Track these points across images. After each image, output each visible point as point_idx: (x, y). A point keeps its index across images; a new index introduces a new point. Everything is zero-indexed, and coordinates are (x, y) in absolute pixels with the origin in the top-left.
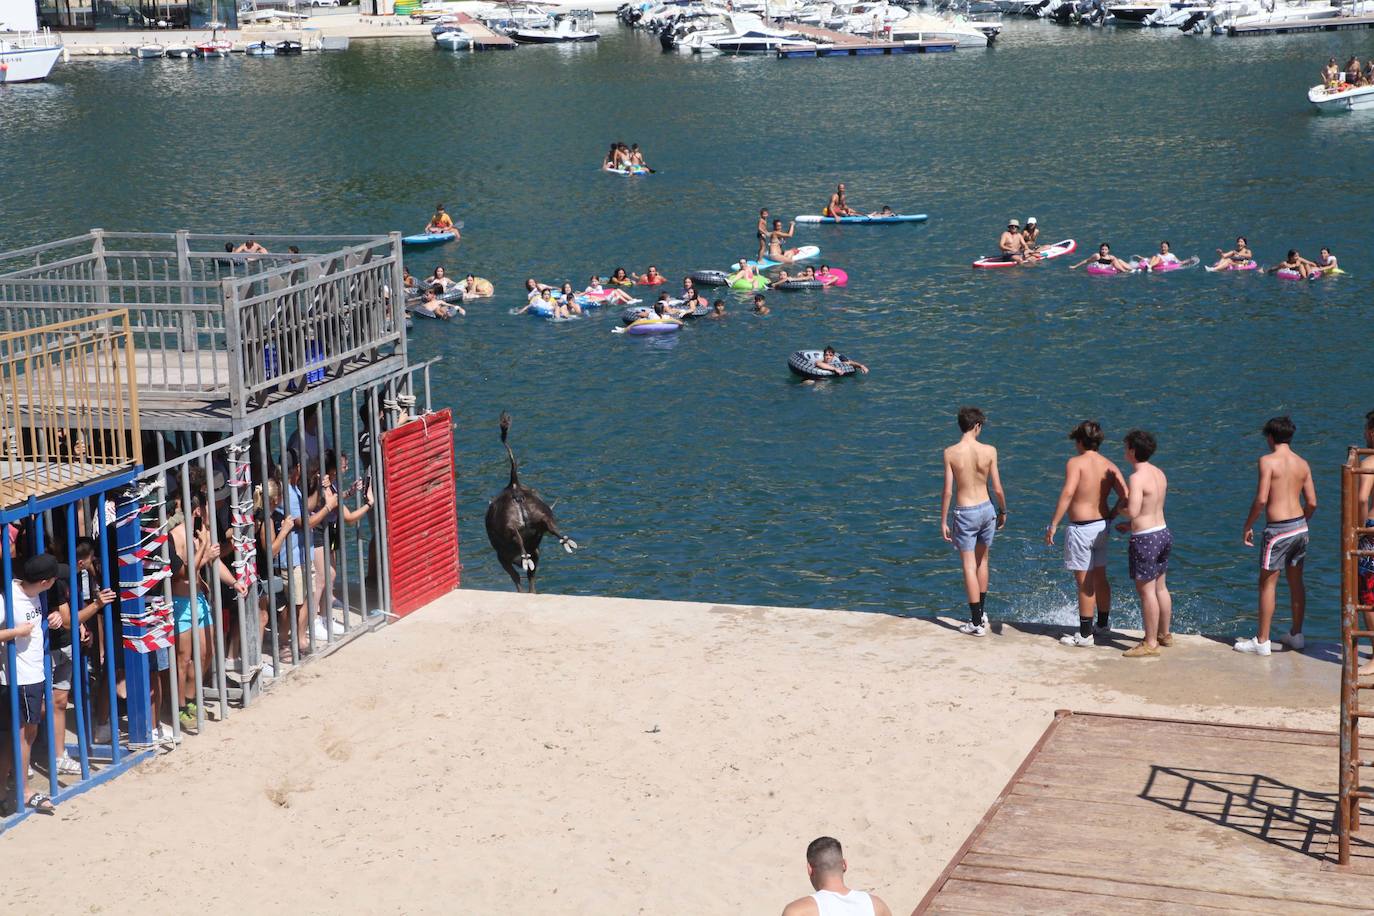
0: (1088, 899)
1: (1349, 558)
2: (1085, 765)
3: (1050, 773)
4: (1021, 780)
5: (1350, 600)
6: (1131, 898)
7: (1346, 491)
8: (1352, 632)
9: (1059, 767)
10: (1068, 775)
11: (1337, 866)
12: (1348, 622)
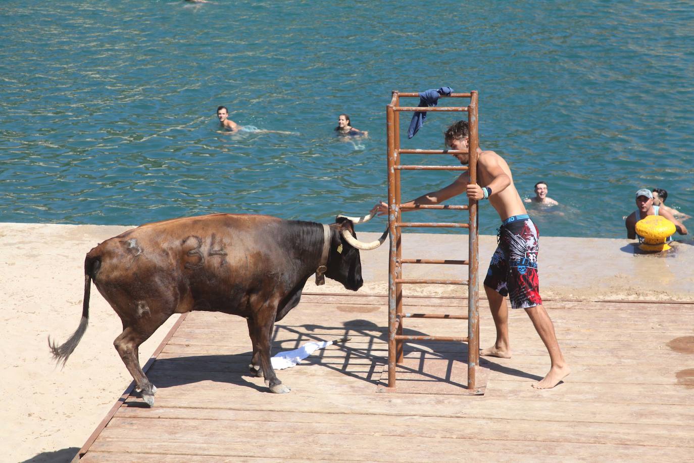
0: (215, 423)
1: (393, 171)
2: (217, 328)
3: (190, 336)
4: (169, 342)
5: (394, 201)
6: (245, 421)
7: (390, 124)
8: (396, 224)
9: (197, 331)
10: (204, 336)
11: (387, 388)
12: (393, 217)
